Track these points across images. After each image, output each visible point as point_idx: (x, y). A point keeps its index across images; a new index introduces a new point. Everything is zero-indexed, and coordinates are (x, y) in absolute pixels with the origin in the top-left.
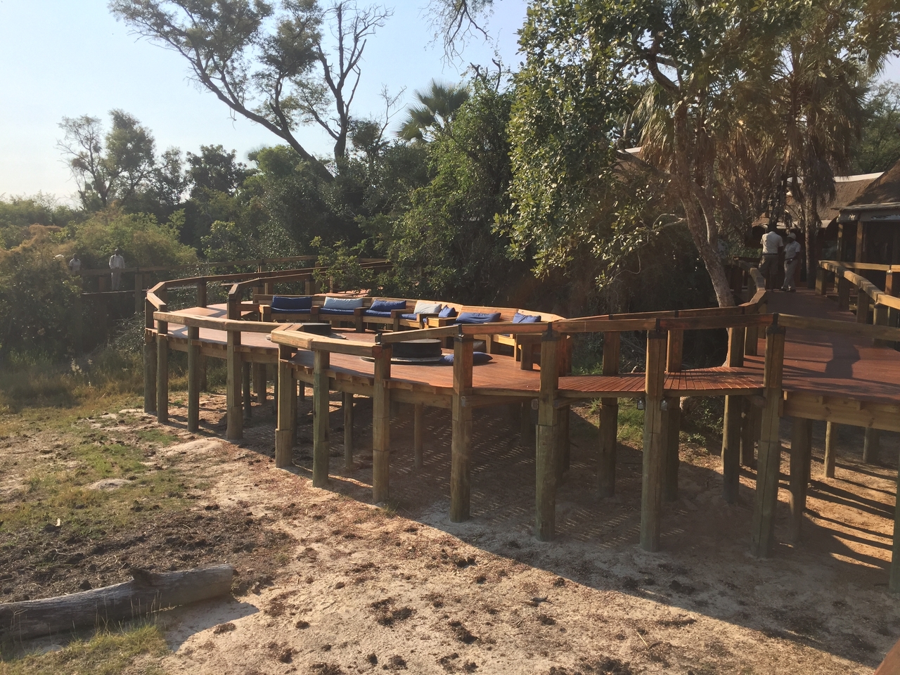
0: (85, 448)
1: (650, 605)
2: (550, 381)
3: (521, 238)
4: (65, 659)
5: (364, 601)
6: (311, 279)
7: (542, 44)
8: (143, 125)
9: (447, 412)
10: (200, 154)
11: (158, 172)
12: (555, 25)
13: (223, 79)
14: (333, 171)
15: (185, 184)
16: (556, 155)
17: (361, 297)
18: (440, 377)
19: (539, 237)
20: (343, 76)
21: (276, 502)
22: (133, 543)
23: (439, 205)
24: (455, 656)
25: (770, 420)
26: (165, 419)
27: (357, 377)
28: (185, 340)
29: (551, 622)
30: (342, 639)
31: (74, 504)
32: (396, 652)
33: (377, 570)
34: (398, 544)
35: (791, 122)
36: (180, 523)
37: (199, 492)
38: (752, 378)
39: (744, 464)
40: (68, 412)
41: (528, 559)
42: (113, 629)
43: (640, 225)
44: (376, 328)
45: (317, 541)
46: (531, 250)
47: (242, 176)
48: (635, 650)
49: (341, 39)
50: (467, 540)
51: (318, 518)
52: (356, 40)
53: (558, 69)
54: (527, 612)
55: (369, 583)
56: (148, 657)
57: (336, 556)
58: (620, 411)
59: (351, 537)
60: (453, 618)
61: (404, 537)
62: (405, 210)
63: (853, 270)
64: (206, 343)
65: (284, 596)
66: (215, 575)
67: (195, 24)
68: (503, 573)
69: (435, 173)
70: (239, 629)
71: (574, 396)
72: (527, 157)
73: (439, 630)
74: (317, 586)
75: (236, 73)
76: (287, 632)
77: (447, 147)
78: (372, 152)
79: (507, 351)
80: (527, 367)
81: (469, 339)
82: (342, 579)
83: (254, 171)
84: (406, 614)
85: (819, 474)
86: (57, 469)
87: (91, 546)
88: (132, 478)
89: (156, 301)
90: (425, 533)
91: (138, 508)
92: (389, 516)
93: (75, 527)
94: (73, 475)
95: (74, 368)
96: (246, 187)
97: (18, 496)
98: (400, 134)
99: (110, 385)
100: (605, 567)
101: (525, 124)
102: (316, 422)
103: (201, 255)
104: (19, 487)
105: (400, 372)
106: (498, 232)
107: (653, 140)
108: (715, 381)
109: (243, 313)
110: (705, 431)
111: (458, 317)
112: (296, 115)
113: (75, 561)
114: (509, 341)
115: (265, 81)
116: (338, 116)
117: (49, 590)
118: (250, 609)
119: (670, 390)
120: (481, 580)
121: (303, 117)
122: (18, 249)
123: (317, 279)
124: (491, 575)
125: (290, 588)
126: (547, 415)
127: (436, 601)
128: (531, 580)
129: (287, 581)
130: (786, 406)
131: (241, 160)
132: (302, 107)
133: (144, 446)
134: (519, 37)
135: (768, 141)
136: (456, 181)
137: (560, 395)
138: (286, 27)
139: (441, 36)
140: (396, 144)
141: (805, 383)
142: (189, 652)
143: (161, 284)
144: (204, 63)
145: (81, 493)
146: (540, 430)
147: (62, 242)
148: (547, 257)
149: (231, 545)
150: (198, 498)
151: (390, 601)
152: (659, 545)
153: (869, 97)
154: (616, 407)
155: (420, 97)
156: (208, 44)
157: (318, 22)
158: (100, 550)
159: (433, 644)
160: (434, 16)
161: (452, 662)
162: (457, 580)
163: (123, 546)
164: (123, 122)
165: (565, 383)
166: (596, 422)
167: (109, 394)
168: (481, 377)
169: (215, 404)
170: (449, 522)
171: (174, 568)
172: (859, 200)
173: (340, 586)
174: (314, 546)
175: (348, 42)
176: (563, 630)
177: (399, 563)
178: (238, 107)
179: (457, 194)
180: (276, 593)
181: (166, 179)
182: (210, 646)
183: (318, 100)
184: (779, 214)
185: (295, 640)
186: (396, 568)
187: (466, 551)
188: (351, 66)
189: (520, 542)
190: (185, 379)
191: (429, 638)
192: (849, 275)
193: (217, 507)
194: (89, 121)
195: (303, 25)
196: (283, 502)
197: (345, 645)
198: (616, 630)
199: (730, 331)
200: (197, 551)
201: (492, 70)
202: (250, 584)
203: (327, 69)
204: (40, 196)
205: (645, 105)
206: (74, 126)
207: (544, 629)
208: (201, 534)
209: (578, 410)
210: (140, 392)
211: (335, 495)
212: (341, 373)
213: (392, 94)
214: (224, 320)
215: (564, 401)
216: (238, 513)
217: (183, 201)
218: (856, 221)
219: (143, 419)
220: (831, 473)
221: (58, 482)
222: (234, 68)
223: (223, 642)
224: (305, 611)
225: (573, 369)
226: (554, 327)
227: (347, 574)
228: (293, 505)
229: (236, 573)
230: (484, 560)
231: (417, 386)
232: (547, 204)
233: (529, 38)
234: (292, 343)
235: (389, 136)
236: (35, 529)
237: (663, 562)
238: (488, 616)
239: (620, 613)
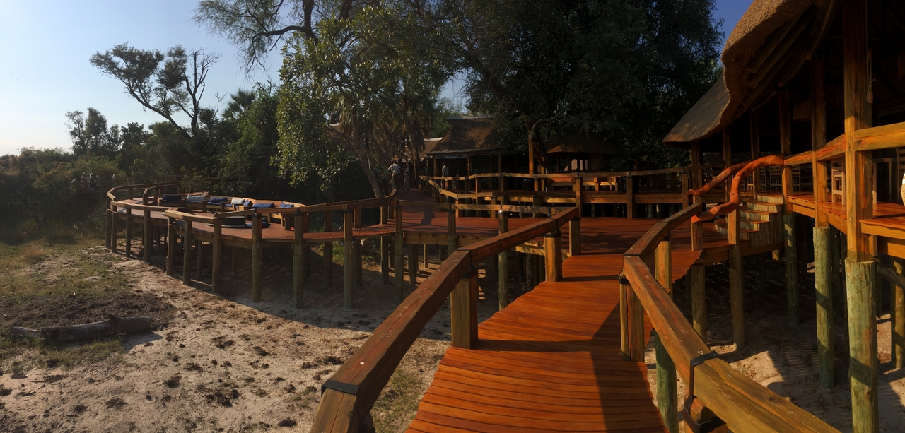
0: (82, 262)
1: (349, 332)
2: (299, 234)
3: (284, 168)
4: (83, 352)
5: (209, 337)
6: (180, 186)
7: (291, 77)
8: (102, 114)
9: (250, 251)
10: (127, 127)
11: (108, 136)
12: (297, 68)
13: (140, 92)
14: (190, 134)
15: (120, 141)
16: (299, 129)
17: (204, 195)
18: (247, 234)
19: (292, 168)
20: (196, 87)
21: (167, 290)
22: (106, 305)
23: (243, 151)
24: (258, 362)
25: (399, 246)
26: (115, 251)
27: (205, 233)
28: (125, 214)
29: (303, 344)
30: (200, 353)
31: (80, 286)
32: (226, 360)
33: (215, 323)
34: (226, 312)
35: (405, 114)
36: (126, 297)
37: (133, 284)
38: (390, 229)
39: (391, 267)
40: (73, 246)
41: (290, 318)
42: (102, 340)
43: (339, 162)
44: (212, 211)
45: (186, 309)
46: (289, 173)
47: (147, 136)
48: (343, 352)
49: (196, 70)
50: (262, 311)
51: (186, 299)
52: (203, 70)
53: (298, 89)
54: (291, 341)
55: (212, 329)
56: (116, 354)
57: (196, 316)
58: (334, 249)
59: (202, 308)
60: (257, 345)
61: (228, 309)
62: (227, 153)
63: (433, 180)
64: (135, 216)
65: (173, 333)
66: (144, 321)
67: (128, 66)
68: (279, 324)
69: (241, 135)
70: (155, 345)
71: (311, 241)
72: (285, 129)
73: (249, 350)
74: (187, 330)
75: (146, 88)
76: (175, 348)
77: (247, 122)
78: (210, 124)
79: (278, 221)
80: (288, 229)
81: (260, 216)
82: (198, 327)
83: (152, 134)
84: (231, 343)
85: (422, 267)
86: (71, 271)
87: (88, 305)
88: (103, 277)
89: (112, 197)
90: (239, 307)
91: (107, 290)
92: (220, 299)
93: (81, 296)
94: (78, 274)
95: (75, 227)
96: (148, 142)
97: (56, 282)
98: (224, 115)
99: (90, 235)
100: (328, 318)
101: (284, 114)
102: (185, 254)
103: (128, 175)
104: (56, 278)
105: (225, 231)
106: (272, 165)
107: (345, 121)
108: (375, 231)
109: (150, 203)
110: (374, 254)
111: (253, 205)
112: (173, 107)
113: (83, 311)
114: (279, 217)
115: (159, 92)
116: (193, 107)
117: (73, 322)
118: (159, 337)
119: (355, 236)
120: (269, 328)
121: (176, 108)
122: (51, 173)
123: (183, 187)
124: (274, 325)
125: (175, 329)
126: (298, 250)
127: (246, 338)
128: (292, 327)
129: (174, 326)
130: (404, 239)
131: (146, 129)
132: (175, 103)
133: (107, 263)
134: (280, 73)
135: (396, 123)
136: (251, 139)
137: (304, 241)
138: (169, 65)
139: (244, 69)
140: (223, 120)
141: (412, 229)
142: (134, 353)
143: (113, 189)
144: (131, 84)
145: (82, 282)
146: (295, 258)
147: (69, 169)
148: (297, 177)
149: (149, 308)
150: (133, 287)
151: (223, 337)
152: (353, 306)
153: (437, 104)
154: (332, 247)
155: (232, 97)
156: (134, 75)
157: (185, 62)
158: (92, 307)
159: (246, 357)
160: (240, 58)
161: (256, 364)
162: (257, 329)
163: (102, 306)
164: (93, 113)
165: (306, 236)
166: (322, 254)
167: (90, 239)
168: (266, 234)
169: (137, 245)
170: (252, 302)
171: (125, 316)
172: (434, 150)
173: (198, 330)
174: (185, 311)
175: (199, 71)
176: (308, 347)
177: (226, 321)
178: (147, 104)
179: (251, 146)
180: (169, 331)
181: (112, 139)
182: (143, 351)
183: (183, 99)
184: (402, 156)
185: (180, 353)
186: (225, 323)
187: (261, 315)
188: (200, 82)
189: (287, 310)
190: (125, 232)
191: (243, 354)
192: (431, 182)
193: (141, 291)
194: (78, 113)
195: (177, 64)
196: (170, 290)
197: (202, 356)
198: (334, 345)
199: (381, 208)
200: (134, 310)
201: (267, 85)
202: (159, 326)
203: (188, 85)
204: (57, 148)
205: (340, 103)
206: (72, 116)
207: (300, 347)
208: (135, 303)
209: (314, 249)
210: (103, 238)
211: (194, 289)
212: (198, 231)
213: (220, 96)
214: (141, 205)
215: (307, 244)
216: (151, 294)
217: (119, 149)
218: (433, 159)
219: (105, 250)
220: (427, 267)
221: (72, 277)
222: (145, 86)
223: (148, 349)
224: (183, 340)
225: (311, 230)
226: (300, 209)
227: (201, 324)
228: (174, 292)
229: (152, 321)
230: (271, 319)
231: (235, 238)
232: (295, 152)
233: (284, 73)
234: (174, 216)
235: (219, 116)
236: (65, 296)
237: (355, 313)
238: (273, 344)
239: (336, 337)
